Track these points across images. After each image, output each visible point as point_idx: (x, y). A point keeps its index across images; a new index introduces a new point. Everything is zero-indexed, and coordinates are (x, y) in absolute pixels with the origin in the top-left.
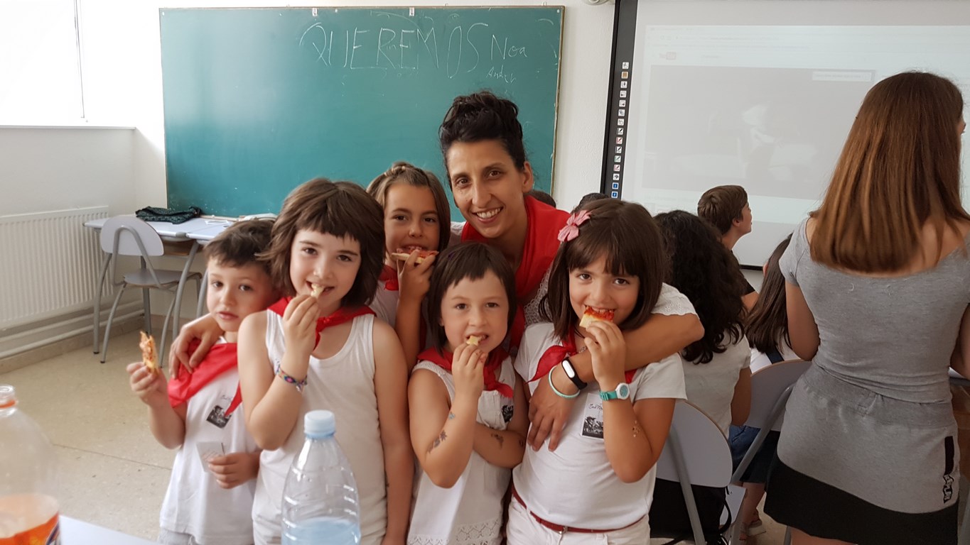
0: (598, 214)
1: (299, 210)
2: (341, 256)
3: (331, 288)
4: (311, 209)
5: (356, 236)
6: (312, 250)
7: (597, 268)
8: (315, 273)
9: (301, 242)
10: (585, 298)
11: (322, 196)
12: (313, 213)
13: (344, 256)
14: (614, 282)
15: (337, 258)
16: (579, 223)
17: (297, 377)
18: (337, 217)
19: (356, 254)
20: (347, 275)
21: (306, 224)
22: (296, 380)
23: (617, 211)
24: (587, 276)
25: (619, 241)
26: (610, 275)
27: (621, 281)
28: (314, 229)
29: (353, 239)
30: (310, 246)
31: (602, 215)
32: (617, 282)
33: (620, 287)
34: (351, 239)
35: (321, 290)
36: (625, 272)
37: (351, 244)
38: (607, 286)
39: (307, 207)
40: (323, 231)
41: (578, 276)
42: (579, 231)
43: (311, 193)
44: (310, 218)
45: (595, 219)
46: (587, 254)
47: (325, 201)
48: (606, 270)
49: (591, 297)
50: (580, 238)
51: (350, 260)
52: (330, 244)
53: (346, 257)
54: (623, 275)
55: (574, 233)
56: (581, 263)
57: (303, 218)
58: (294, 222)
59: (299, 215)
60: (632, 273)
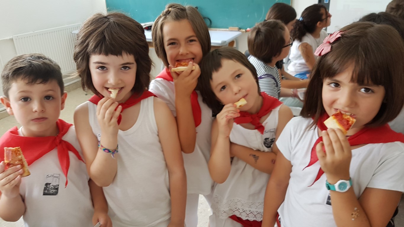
0: (349, 33)
1: (87, 42)
2: (123, 67)
3: (122, 88)
4: (95, 40)
5: (130, 51)
6: (103, 67)
7: (345, 77)
8: (109, 82)
9: (94, 63)
10: (333, 102)
11: (100, 30)
12: (97, 43)
13: (125, 67)
14: (359, 91)
15: (121, 69)
16: (332, 41)
17: (111, 148)
18: (113, 42)
19: (133, 63)
20: (130, 77)
21: (94, 51)
22: (111, 151)
23: (368, 31)
24: (337, 85)
25: (366, 55)
26: (356, 84)
27: (367, 90)
28: (100, 53)
29: (128, 54)
30: (101, 65)
31: (352, 34)
32: (363, 90)
33: (365, 95)
34: (127, 55)
35: (117, 91)
36: (370, 82)
37: (128, 58)
38: (353, 94)
39: (91, 39)
40: (107, 54)
41: (329, 84)
42: (332, 47)
43: (92, 27)
44: (96, 47)
45: (346, 37)
46: (336, 66)
47: (102, 33)
48: (352, 80)
49: (338, 102)
50: (331, 53)
51: (129, 68)
52: (114, 61)
53: (127, 67)
54: (368, 85)
55: (327, 49)
56: (331, 73)
57: (91, 47)
58: (86, 50)
59: (88, 45)
60: (377, 82)
